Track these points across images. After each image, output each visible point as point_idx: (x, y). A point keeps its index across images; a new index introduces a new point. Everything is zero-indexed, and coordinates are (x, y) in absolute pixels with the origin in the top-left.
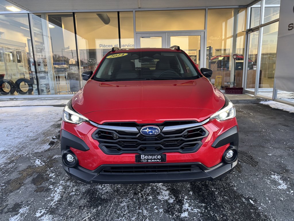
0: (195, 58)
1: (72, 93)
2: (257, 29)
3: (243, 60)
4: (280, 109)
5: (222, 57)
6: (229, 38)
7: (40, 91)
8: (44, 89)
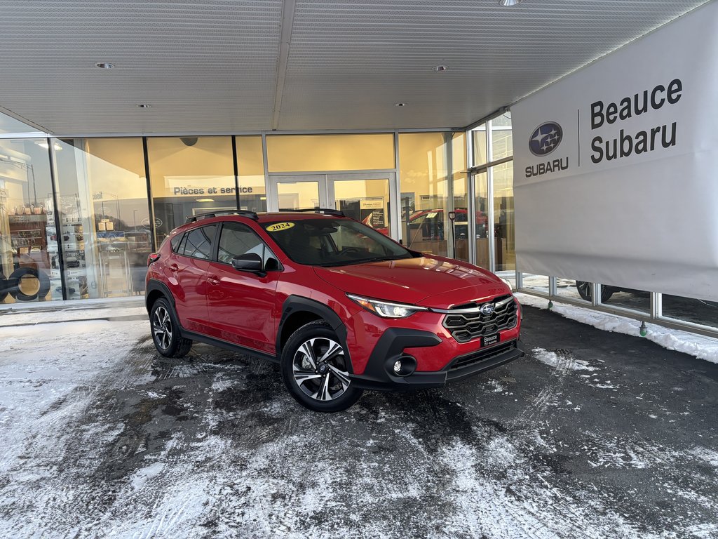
0: (380, 214)
1: (140, 295)
2: (483, 169)
3: (466, 220)
4: (528, 304)
5: (435, 212)
6: (440, 180)
7: (67, 291)
8: (77, 287)
